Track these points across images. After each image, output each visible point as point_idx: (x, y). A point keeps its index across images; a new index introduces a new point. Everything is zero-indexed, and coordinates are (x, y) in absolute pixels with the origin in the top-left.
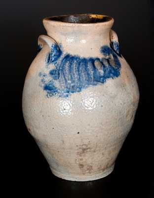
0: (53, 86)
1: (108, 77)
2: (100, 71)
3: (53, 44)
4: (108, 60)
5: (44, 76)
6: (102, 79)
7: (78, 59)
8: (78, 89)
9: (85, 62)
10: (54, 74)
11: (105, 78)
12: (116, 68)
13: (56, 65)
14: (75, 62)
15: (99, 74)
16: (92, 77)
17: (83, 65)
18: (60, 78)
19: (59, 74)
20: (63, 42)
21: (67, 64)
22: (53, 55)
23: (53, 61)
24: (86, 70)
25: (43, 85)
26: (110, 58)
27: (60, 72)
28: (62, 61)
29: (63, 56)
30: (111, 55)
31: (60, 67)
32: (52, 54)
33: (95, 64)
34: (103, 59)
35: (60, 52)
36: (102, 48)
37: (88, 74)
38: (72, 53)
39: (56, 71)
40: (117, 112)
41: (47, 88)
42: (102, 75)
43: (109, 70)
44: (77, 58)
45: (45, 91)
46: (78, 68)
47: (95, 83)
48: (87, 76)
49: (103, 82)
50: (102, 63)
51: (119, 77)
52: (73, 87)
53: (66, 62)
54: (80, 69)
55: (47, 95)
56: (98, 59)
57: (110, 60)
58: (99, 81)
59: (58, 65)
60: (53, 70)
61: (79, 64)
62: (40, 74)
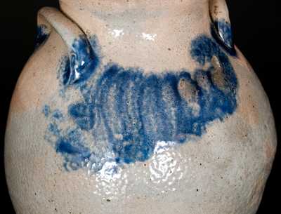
0: (79, 144)
1: (211, 119)
2: (191, 105)
3: (75, 40)
4: (208, 75)
5: (57, 116)
6: (196, 124)
7: (137, 79)
8: (140, 154)
9: (156, 86)
10: (82, 116)
11: (204, 122)
12: (228, 90)
13: (85, 91)
14: (132, 85)
15: (190, 113)
16: (173, 122)
17: (149, 92)
18: (95, 126)
19: (92, 116)
20: (99, 35)
21: (113, 91)
22: (76, 67)
23: (77, 82)
24: (159, 105)
25: (54, 139)
26: (212, 68)
27: (95, 110)
28: (100, 82)
29: (100, 70)
30: (215, 58)
31: (94, 98)
32: (74, 64)
33: (180, 88)
34: (197, 73)
35: (93, 59)
36: (194, 42)
37: (164, 117)
38: (124, 63)
39: (85, 108)
40: (231, 198)
41: (63, 147)
42: (196, 114)
43: (211, 99)
44: (135, 76)
45: (59, 154)
46: (139, 103)
47: (181, 136)
48: (160, 121)
49: (199, 134)
50: (195, 83)
51: (235, 114)
52: (127, 148)
53: (109, 85)
54: (144, 103)
55: (65, 165)
56: (186, 75)
57: (212, 72)
58: (191, 132)
59: (89, 92)
60: (79, 105)
61: (142, 92)
62: (46, 111)
